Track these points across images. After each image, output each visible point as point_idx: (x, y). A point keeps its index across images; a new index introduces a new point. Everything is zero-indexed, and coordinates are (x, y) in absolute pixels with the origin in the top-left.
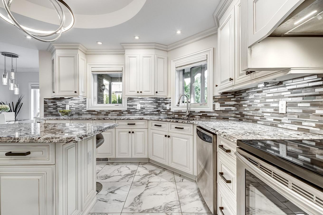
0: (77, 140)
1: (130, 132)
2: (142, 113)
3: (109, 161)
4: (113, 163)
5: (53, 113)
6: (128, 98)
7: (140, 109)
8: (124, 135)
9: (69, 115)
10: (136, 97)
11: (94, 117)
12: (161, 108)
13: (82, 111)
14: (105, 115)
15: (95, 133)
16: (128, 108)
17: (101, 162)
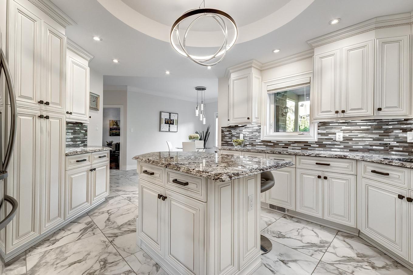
0: (224, 178)
1: (319, 177)
2: (345, 147)
3: (286, 213)
4: (293, 217)
5: (229, 142)
6: (320, 123)
7: (342, 140)
8: (310, 180)
9: (243, 145)
10: (334, 120)
11: (269, 149)
12: (393, 140)
13: (255, 141)
14: (283, 147)
15: (251, 172)
16: (319, 139)
17: (275, 210)
